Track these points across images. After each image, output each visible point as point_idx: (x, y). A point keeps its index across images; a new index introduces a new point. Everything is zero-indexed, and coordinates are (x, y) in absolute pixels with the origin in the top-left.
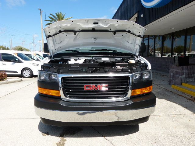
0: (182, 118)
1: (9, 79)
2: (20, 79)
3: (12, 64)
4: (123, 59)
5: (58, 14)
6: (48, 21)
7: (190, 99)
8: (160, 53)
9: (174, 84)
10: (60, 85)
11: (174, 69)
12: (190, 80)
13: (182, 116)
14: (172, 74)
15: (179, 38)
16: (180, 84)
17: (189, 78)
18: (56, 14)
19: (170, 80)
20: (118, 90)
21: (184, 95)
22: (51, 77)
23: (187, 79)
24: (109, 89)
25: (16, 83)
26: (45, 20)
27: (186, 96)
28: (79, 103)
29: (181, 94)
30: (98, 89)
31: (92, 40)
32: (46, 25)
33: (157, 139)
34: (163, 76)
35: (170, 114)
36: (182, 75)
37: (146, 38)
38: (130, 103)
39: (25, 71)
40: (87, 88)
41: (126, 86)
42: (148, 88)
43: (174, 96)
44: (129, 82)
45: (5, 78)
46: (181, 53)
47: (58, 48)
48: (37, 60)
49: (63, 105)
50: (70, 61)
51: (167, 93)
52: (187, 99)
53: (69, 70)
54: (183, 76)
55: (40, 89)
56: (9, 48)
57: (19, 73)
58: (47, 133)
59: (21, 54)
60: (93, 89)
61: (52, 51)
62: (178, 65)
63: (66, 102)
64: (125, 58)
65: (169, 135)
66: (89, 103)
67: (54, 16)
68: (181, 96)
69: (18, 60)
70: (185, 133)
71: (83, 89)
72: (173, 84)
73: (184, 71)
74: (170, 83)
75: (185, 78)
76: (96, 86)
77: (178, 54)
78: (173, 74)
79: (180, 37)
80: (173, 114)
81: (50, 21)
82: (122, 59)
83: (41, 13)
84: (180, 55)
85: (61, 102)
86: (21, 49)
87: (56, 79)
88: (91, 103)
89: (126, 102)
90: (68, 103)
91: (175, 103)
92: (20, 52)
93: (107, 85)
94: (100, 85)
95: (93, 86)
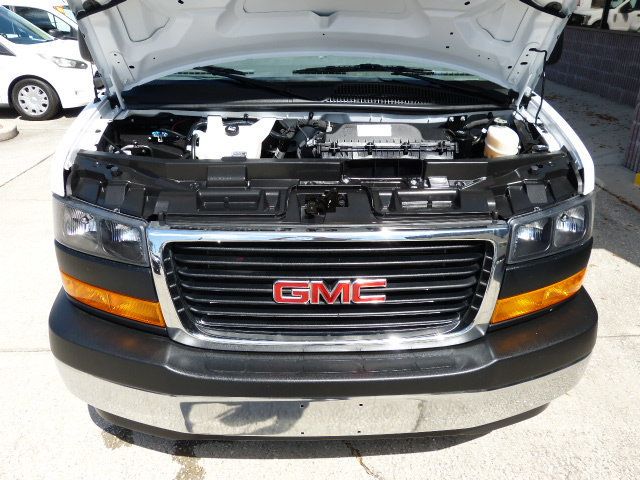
2: (8, 127)
4: (457, 119)
24: (390, 295)
30: (339, 299)
31: (313, 24)
39: (27, 90)
40: (289, 294)
44: (489, 262)
47: (143, 62)
50: (203, 128)
53: (199, 201)
57: (3, 99)
60: (315, 299)
61: (115, 74)
64: (469, 114)
71: (269, 296)
76: (330, 284)
82: (452, 119)
93: (381, 280)
94: (348, 282)
95: (315, 286)
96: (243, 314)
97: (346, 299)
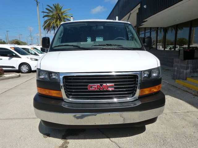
0: (189, 116)
1: (7, 75)
2: (18, 74)
3: (9, 59)
5: (55, 5)
6: (45, 12)
7: (196, 95)
8: (161, 45)
9: (179, 79)
10: (62, 84)
11: (178, 63)
12: (196, 74)
13: (189, 114)
14: (176, 68)
15: (181, 30)
16: (185, 78)
17: (194, 72)
18: (54, 5)
19: (174, 74)
20: (125, 90)
21: (189, 91)
22: (52, 76)
23: (192, 73)
24: (115, 88)
25: (14, 79)
26: (42, 12)
27: (192, 92)
28: (83, 104)
29: (186, 89)
30: (103, 89)
32: (43, 17)
33: (166, 140)
34: (166, 69)
35: (177, 112)
36: (186, 70)
37: (148, 30)
38: (139, 103)
39: (23, 66)
40: (92, 88)
41: (134, 85)
42: (157, 87)
43: (179, 92)
44: (137, 81)
45: (2, 74)
46: (183, 46)
48: (35, 54)
49: (66, 106)
51: (172, 88)
52: (193, 95)
54: (188, 71)
55: (40, 89)
56: (5, 41)
57: (17, 68)
58: (49, 135)
59: (18, 48)
60: (98, 89)
62: (183, 59)
63: (68, 104)
65: (178, 136)
66: (94, 104)
67: (51, 8)
68: (187, 91)
69: (14, 54)
70: (194, 132)
71: (87, 89)
72: (177, 79)
73: (190, 65)
74: (174, 78)
75: (190, 72)
76: (101, 85)
77: (179, 47)
78: (178, 68)
79: (183, 29)
80: (180, 111)
81: (48, 13)
83: (37, 4)
84: (182, 47)
85: (63, 103)
86: (18, 43)
87: (57, 78)
88: (96, 104)
89: (134, 102)
90: (71, 104)
91: (181, 99)
92: (17, 46)
93: (113, 84)
94: (105, 85)
95: (98, 86)
96: (81, 93)
97: (105, 89)
